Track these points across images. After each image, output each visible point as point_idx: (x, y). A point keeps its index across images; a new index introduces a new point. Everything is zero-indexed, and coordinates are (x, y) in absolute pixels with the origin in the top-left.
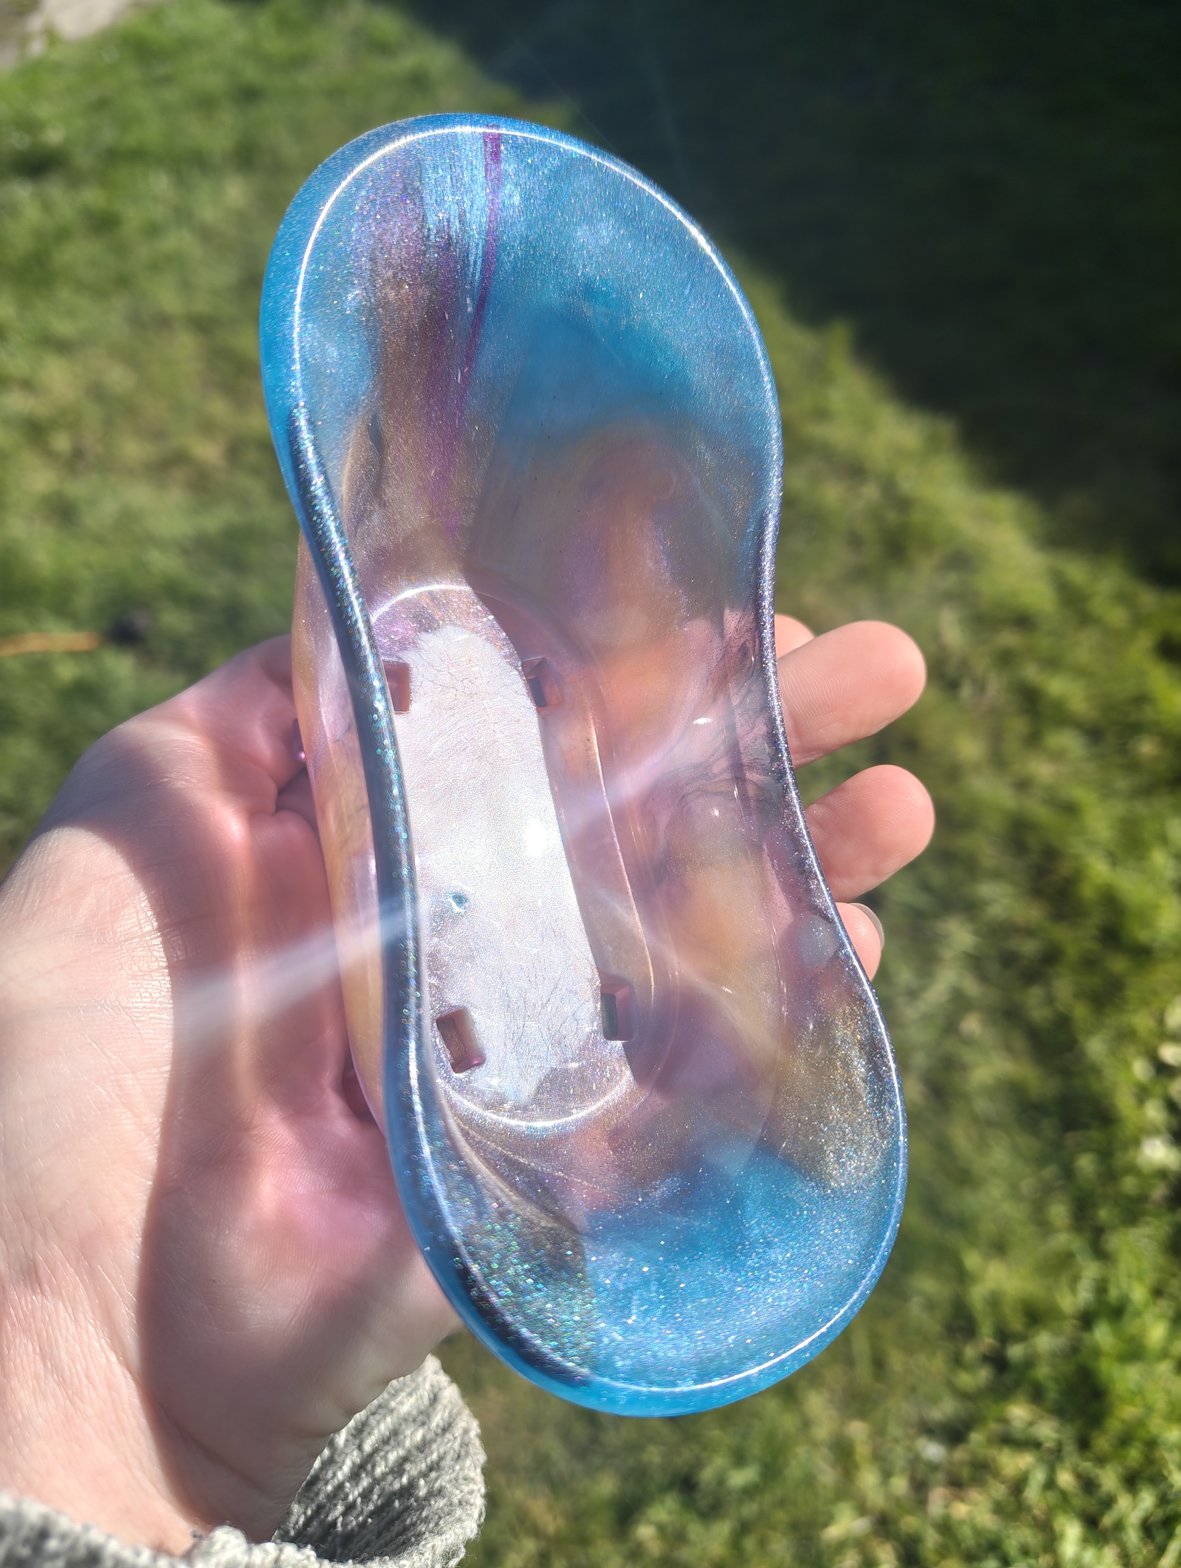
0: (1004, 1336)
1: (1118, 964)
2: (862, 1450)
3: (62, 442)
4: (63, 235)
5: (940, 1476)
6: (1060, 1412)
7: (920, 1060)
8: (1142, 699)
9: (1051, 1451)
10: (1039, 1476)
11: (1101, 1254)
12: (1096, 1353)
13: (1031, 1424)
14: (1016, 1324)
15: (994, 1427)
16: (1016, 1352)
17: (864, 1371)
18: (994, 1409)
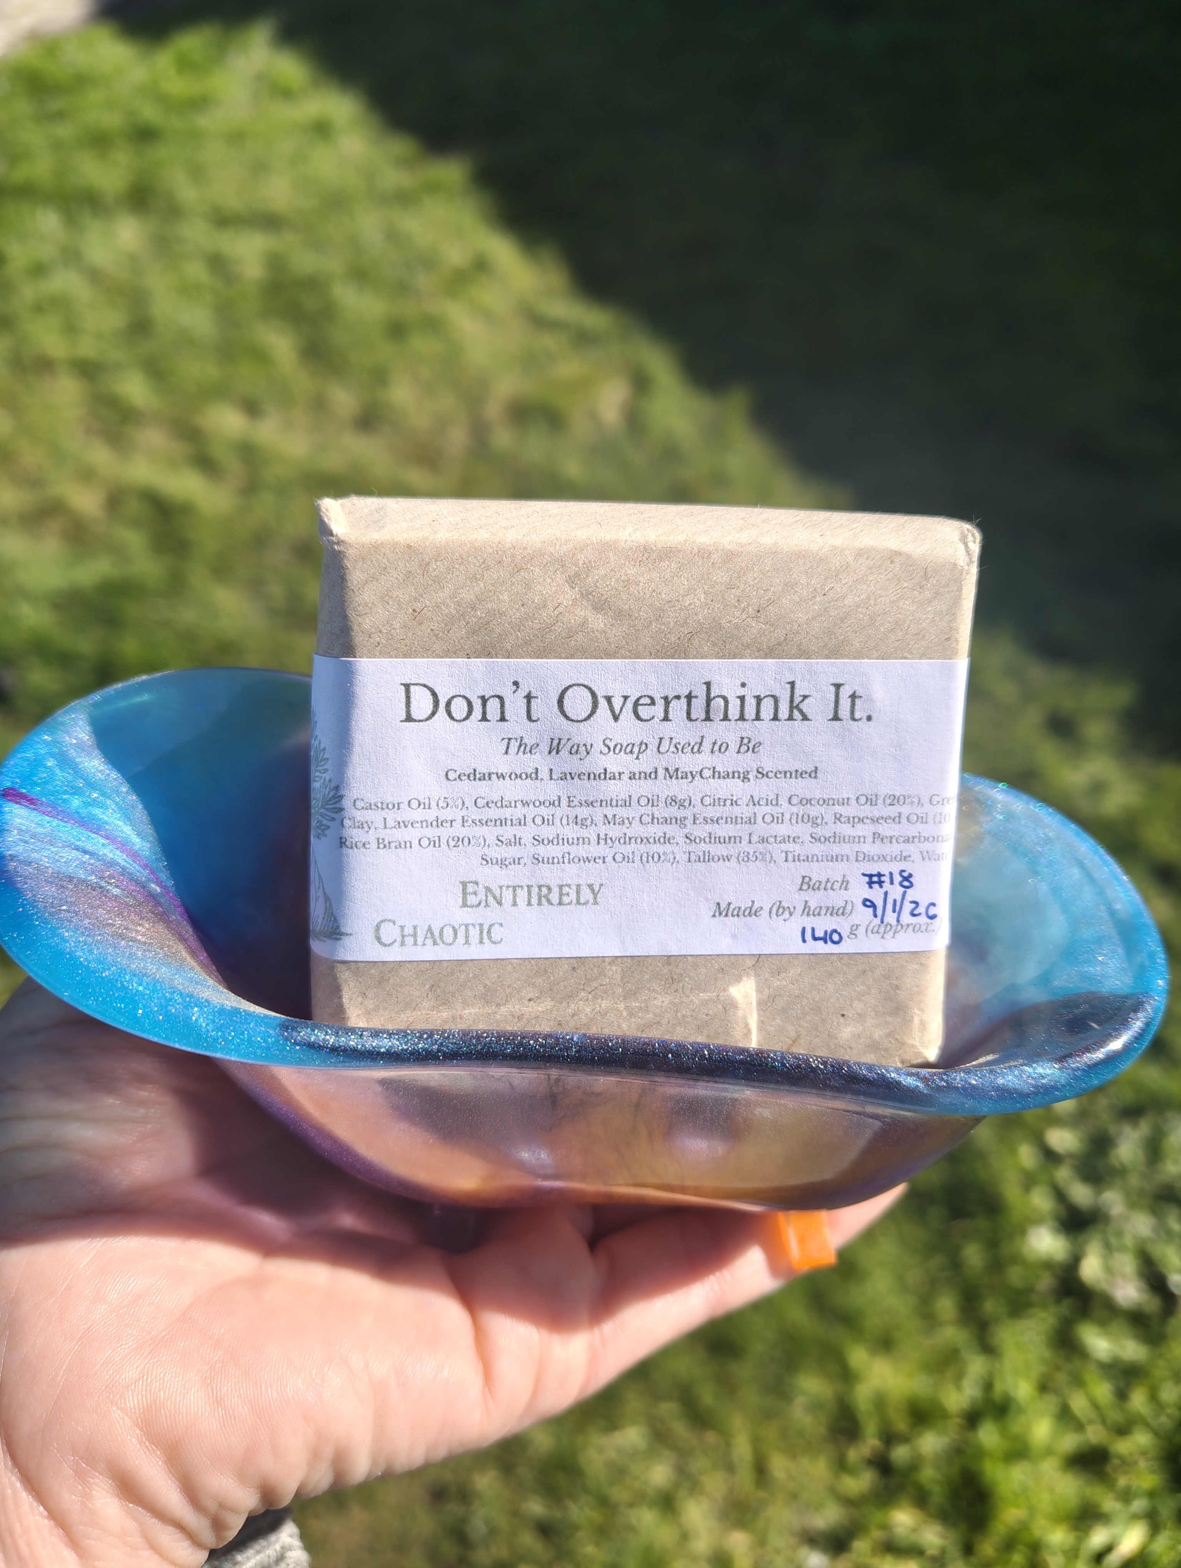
0: (889, 1438)
2: (742, 1562)
6: (944, 1517)
9: (935, 1559)
11: (987, 1348)
12: (980, 1453)
13: (915, 1530)
14: (901, 1424)
15: (877, 1534)
16: (900, 1454)
17: (745, 1477)
18: (877, 1516)
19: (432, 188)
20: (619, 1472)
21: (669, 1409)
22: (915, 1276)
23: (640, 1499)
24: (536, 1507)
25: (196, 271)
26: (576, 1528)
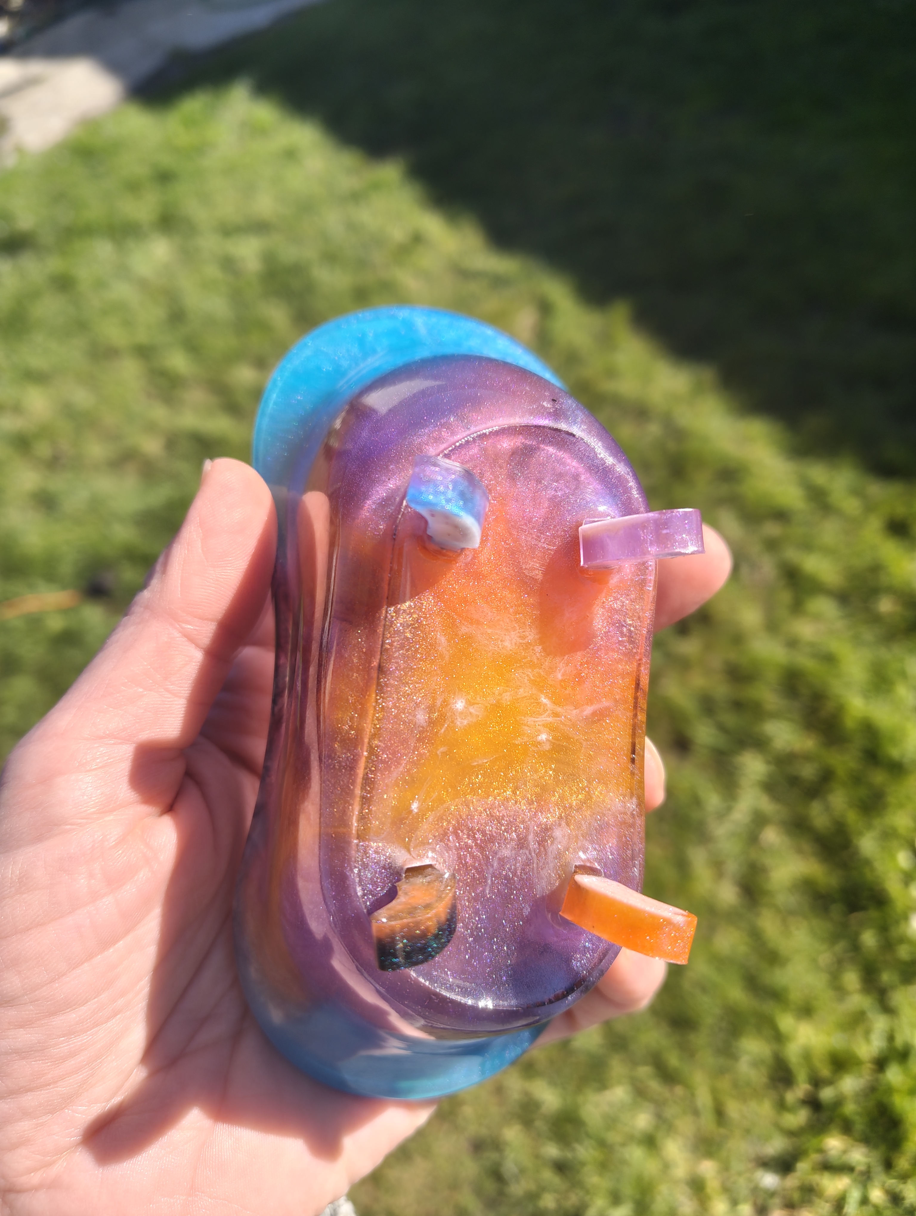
0: (817, 1082)
1: (879, 777)
2: (713, 1184)
3: (43, 449)
4: (34, 295)
5: (777, 1201)
6: (866, 1140)
7: (732, 867)
8: (876, 568)
9: (862, 1173)
10: (855, 1195)
11: (887, 1009)
12: (890, 1090)
13: (845, 1152)
14: (825, 1072)
15: (815, 1157)
16: (827, 1094)
17: (708, 1121)
18: (814, 1142)
19: (376, 187)
20: (611, 1121)
21: (644, 1071)
22: (825, 958)
23: (630, 1139)
24: (552, 1151)
25: (213, 271)
26: (583, 1164)
